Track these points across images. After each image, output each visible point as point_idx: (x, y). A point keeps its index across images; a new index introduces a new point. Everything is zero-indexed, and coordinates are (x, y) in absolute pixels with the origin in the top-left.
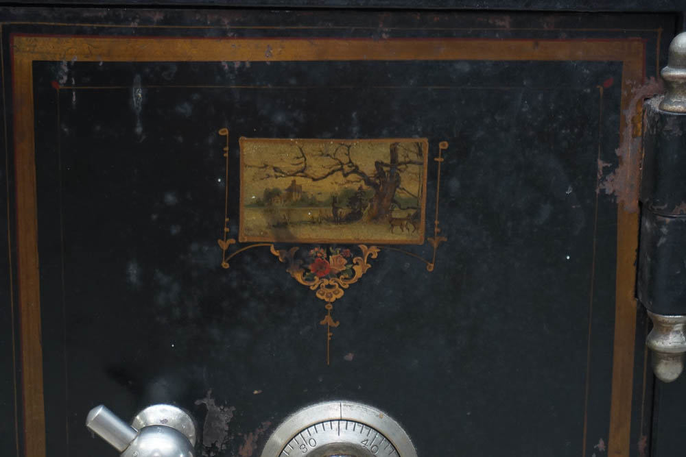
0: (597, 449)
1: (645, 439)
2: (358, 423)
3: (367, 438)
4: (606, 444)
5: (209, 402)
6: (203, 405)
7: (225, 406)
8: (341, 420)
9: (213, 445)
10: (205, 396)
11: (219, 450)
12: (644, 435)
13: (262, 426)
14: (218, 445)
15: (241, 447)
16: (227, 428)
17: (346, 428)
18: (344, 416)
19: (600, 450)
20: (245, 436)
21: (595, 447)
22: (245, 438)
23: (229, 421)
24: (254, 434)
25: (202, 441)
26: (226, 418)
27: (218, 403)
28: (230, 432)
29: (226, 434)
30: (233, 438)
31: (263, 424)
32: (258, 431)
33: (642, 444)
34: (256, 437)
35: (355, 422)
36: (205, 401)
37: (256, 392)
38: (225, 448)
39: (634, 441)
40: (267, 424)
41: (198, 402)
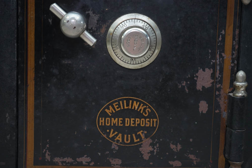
0: (222, 33)
1: (238, 30)
2: (141, 20)
3: (144, 25)
4: (225, 31)
5: (90, 12)
6: (89, 14)
7: (96, 14)
8: (135, 19)
9: (92, 28)
10: (89, 10)
11: (94, 30)
12: (238, 29)
13: (108, 22)
14: (93, 28)
15: (101, 29)
16: (96, 22)
17: (137, 21)
18: (136, 18)
19: (223, 34)
20: (103, 25)
21: (221, 33)
22: (103, 26)
23: (97, 20)
24: (105, 25)
25: (88, 27)
26: (96, 18)
27: (94, 13)
28: (97, 24)
29: (96, 24)
30: (98, 26)
31: (109, 21)
32: (107, 23)
33: (237, 32)
34: (106, 26)
35: (140, 20)
36: (89, 12)
37: (106, 9)
38: (96, 29)
39: (234, 31)
40: (110, 21)
41: (87, 12)
